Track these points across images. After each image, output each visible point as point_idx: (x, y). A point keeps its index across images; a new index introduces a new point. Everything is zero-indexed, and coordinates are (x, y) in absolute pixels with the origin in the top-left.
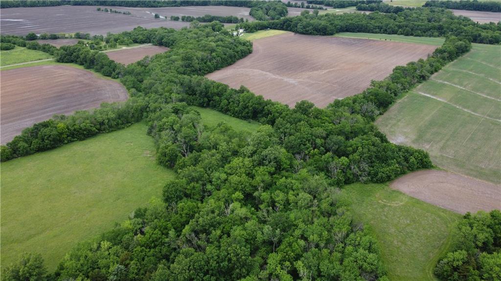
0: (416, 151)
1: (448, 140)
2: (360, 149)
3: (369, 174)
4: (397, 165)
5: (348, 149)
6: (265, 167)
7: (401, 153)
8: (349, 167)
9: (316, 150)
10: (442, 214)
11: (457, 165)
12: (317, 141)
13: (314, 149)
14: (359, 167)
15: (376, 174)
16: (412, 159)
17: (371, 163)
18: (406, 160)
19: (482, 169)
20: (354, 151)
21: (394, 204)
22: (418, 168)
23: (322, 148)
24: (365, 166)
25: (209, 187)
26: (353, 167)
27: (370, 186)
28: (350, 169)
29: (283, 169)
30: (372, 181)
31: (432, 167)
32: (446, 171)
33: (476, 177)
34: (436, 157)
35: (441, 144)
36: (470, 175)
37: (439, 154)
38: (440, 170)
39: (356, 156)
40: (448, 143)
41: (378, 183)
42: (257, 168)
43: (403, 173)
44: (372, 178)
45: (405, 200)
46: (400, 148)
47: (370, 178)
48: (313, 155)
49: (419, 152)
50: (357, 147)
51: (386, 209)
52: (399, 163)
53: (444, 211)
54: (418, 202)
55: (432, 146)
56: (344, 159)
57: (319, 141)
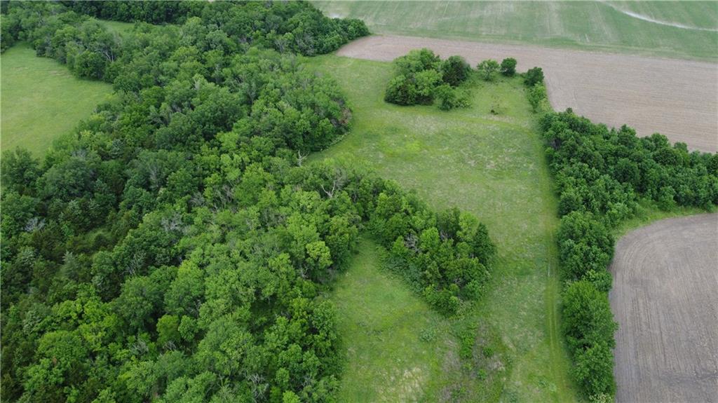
0: (353, 20)
1: (379, 12)
2: (301, 23)
3: (315, 47)
4: (338, 35)
5: (290, 26)
6: (214, 51)
7: (339, 25)
8: (295, 42)
9: (257, 31)
10: (384, 65)
11: (390, 30)
12: (255, 24)
13: (255, 31)
14: (304, 41)
15: (321, 46)
16: (350, 28)
17: (315, 35)
18: (345, 30)
19: (411, 29)
20: (296, 26)
21: (343, 66)
22: (357, 36)
23: (262, 30)
24: (310, 39)
25: (162, 78)
26: (298, 41)
27: (318, 58)
28: (297, 44)
29: (232, 52)
30: (318, 53)
31: (369, 34)
32: (382, 35)
33: (407, 35)
34: (370, 26)
35: (374, 15)
36: (403, 35)
37: (373, 24)
38: (376, 35)
39: (299, 30)
40: (380, 14)
41: (324, 53)
42: (206, 53)
43: (345, 43)
44: (318, 49)
45: (352, 62)
46: (337, 21)
47: (316, 50)
48: (256, 37)
49: (356, 21)
50: (298, 23)
51: (337, 71)
52: (339, 33)
53: (385, 63)
54: (363, 61)
55: (366, 18)
56: (288, 35)
57: (258, 23)
